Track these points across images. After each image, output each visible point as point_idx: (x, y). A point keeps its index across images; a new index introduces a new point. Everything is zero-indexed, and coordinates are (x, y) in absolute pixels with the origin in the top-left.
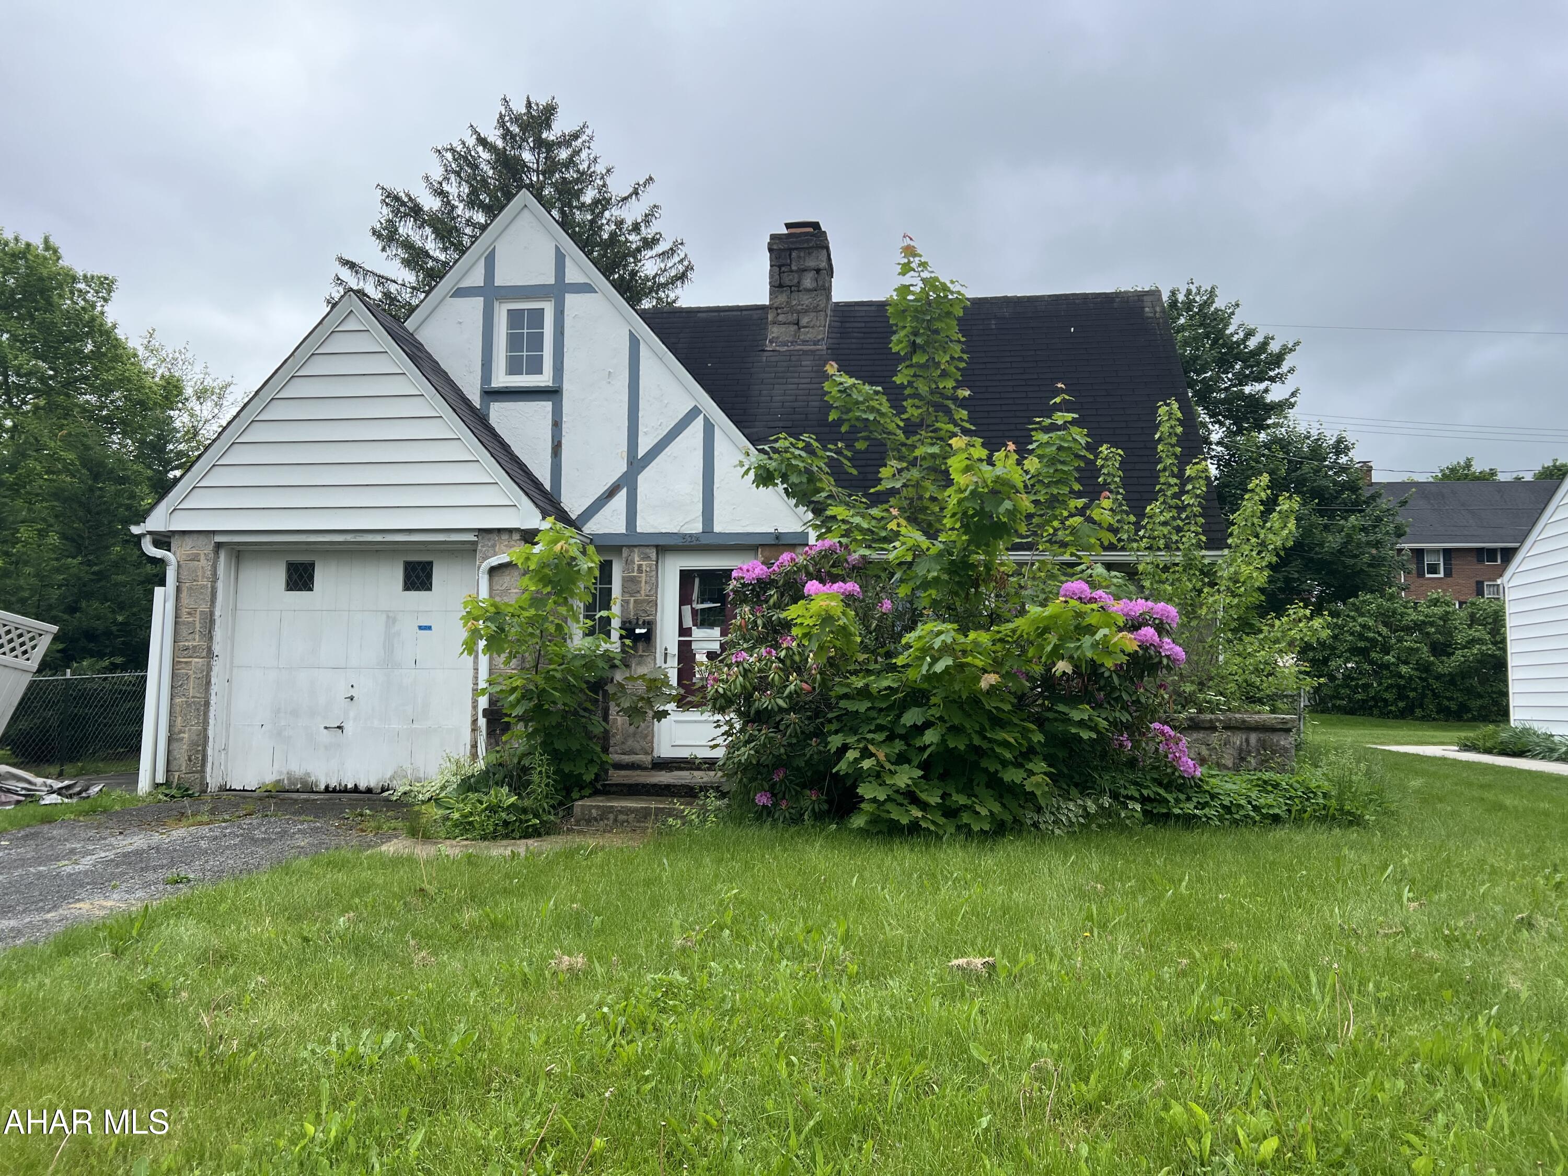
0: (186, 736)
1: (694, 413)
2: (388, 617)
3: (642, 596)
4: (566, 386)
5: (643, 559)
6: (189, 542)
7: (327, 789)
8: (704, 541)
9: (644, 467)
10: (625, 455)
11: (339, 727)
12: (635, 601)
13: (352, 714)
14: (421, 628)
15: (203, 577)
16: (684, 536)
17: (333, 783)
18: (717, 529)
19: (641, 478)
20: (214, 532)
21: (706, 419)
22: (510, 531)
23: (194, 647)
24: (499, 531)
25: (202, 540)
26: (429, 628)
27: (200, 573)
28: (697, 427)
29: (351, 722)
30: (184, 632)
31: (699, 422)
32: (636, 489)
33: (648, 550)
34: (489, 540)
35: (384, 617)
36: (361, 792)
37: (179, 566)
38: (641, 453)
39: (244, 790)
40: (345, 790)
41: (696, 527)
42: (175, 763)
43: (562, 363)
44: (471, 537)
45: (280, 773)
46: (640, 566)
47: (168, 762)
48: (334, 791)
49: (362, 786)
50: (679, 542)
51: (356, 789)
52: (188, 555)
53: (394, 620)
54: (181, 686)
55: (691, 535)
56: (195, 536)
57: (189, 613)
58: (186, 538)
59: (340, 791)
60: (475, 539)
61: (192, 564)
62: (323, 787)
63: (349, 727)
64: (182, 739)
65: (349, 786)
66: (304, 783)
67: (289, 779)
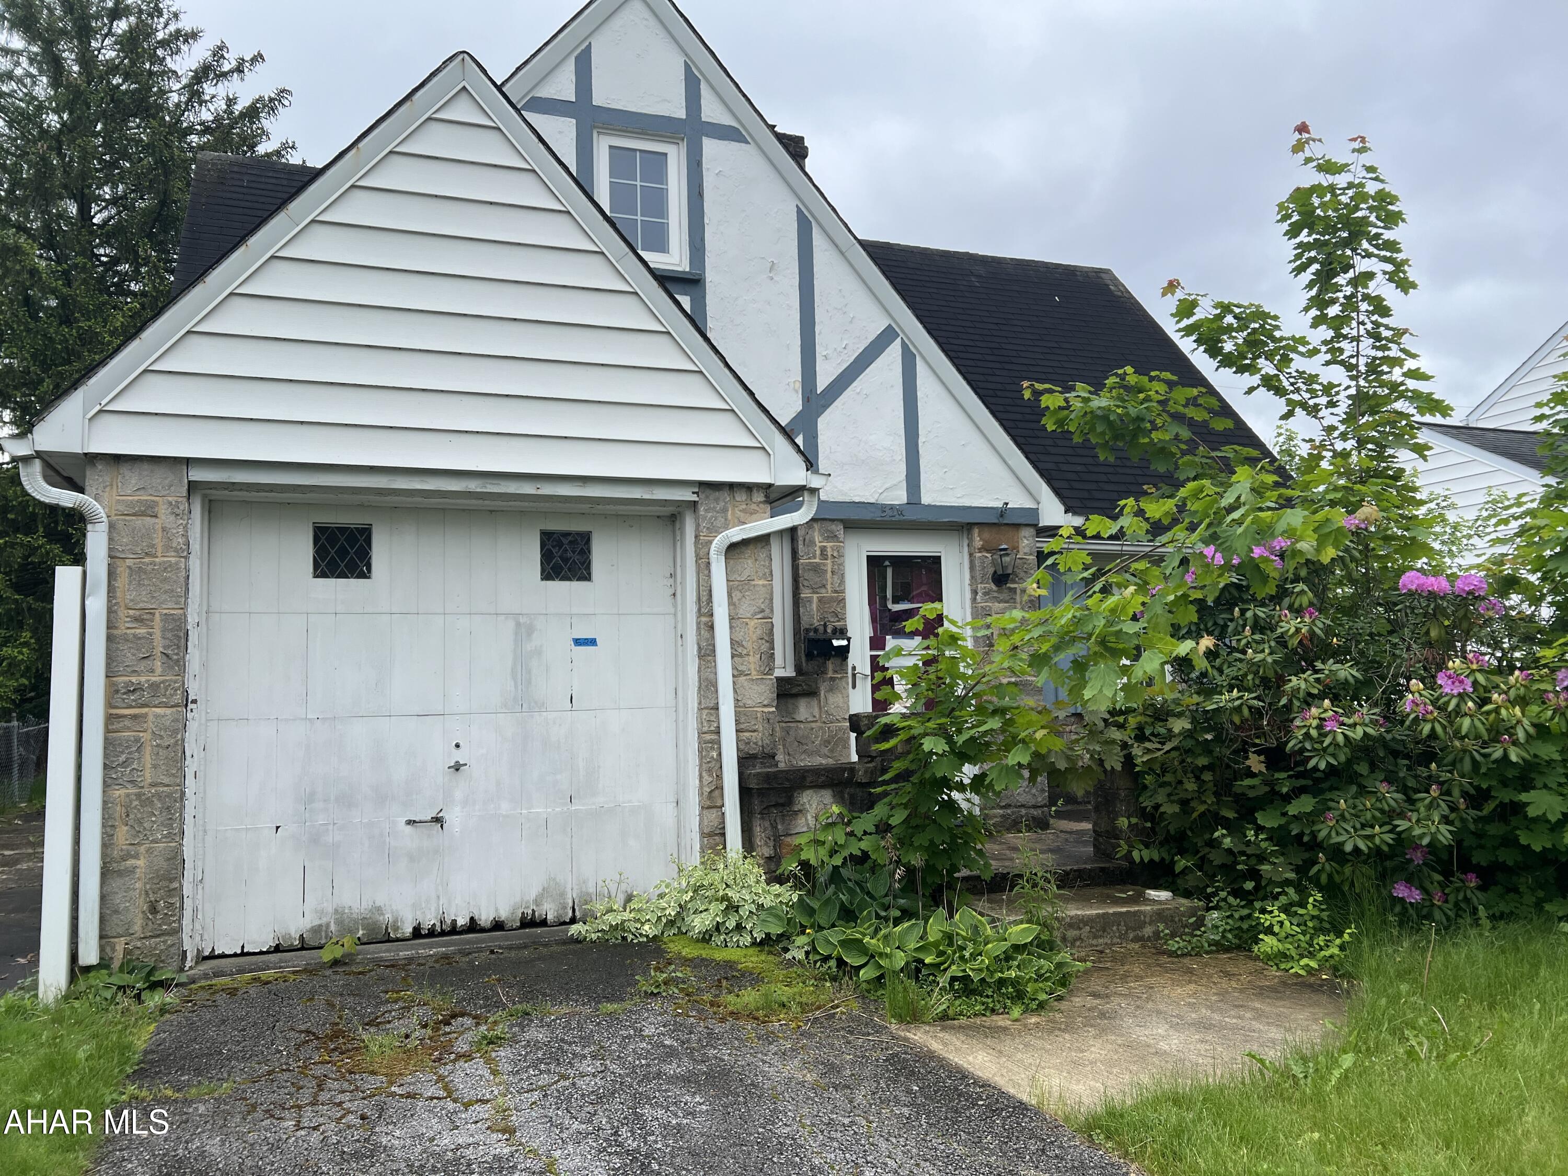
0: (141, 863)
1: (887, 337)
2: (518, 624)
3: (827, 593)
4: (711, 277)
5: (827, 539)
6: (132, 478)
7: (417, 933)
8: (909, 516)
9: (826, 407)
10: (799, 386)
11: (438, 820)
12: (820, 600)
13: (458, 794)
14: (578, 642)
15: (167, 548)
16: (883, 508)
17: (429, 920)
18: (926, 499)
19: (822, 422)
20: (188, 462)
21: (904, 346)
22: (748, 488)
23: (154, 686)
24: (732, 487)
25: (160, 476)
26: (592, 642)
27: (158, 541)
28: (893, 353)
29: (457, 809)
30: (128, 656)
31: (895, 350)
32: (815, 437)
33: (833, 527)
34: (717, 500)
35: (511, 624)
36: (483, 930)
37: (112, 526)
38: (821, 386)
39: (243, 954)
40: (454, 930)
41: (899, 497)
42: (115, 919)
43: (703, 240)
44: (687, 495)
45: (321, 913)
46: (823, 549)
47: (102, 920)
48: (432, 933)
49: (485, 918)
50: (877, 516)
51: (473, 926)
52: (131, 504)
53: (530, 630)
54: (124, 764)
55: (892, 507)
56: (146, 466)
57: (137, 619)
58: (125, 470)
59: (443, 933)
60: (694, 498)
61: (138, 522)
62: (408, 930)
63: (453, 818)
64: (132, 870)
65: (462, 921)
66: (372, 927)
67: (339, 922)
